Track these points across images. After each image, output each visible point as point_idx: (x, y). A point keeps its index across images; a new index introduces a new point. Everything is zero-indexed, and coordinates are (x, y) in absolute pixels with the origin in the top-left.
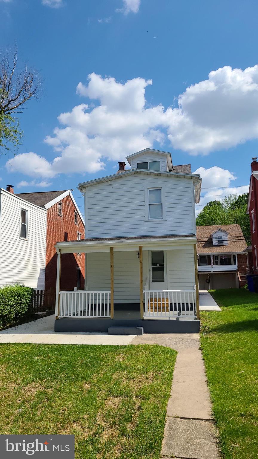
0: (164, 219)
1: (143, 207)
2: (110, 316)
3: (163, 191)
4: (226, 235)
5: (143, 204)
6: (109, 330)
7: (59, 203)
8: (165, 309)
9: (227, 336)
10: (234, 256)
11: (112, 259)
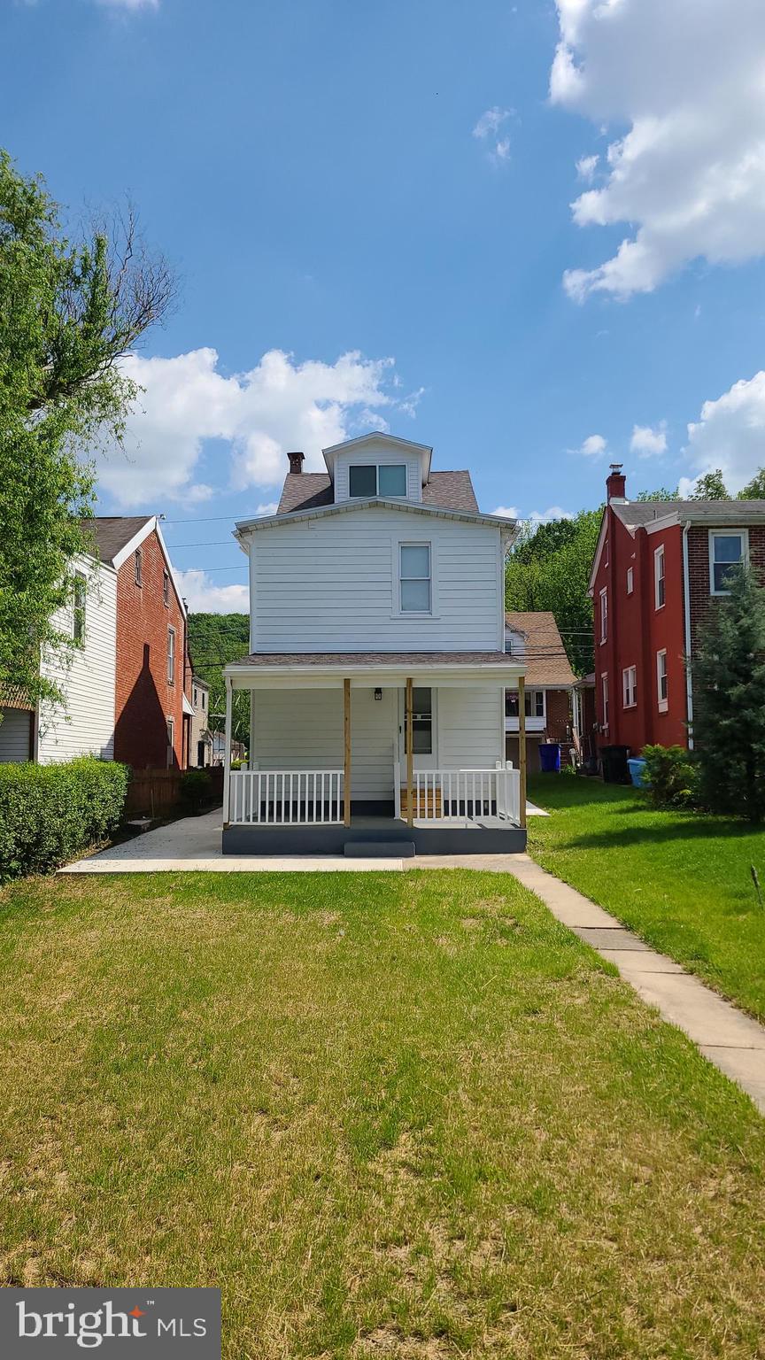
0: (434, 616)
1: (386, 586)
2: (342, 822)
3: (435, 550)
4: (520, 639)
5: (387, 577)
6: (348, 847)
7: (137, 553)
9: (585, 854)
10: (539, 695)
11: (347, 703)
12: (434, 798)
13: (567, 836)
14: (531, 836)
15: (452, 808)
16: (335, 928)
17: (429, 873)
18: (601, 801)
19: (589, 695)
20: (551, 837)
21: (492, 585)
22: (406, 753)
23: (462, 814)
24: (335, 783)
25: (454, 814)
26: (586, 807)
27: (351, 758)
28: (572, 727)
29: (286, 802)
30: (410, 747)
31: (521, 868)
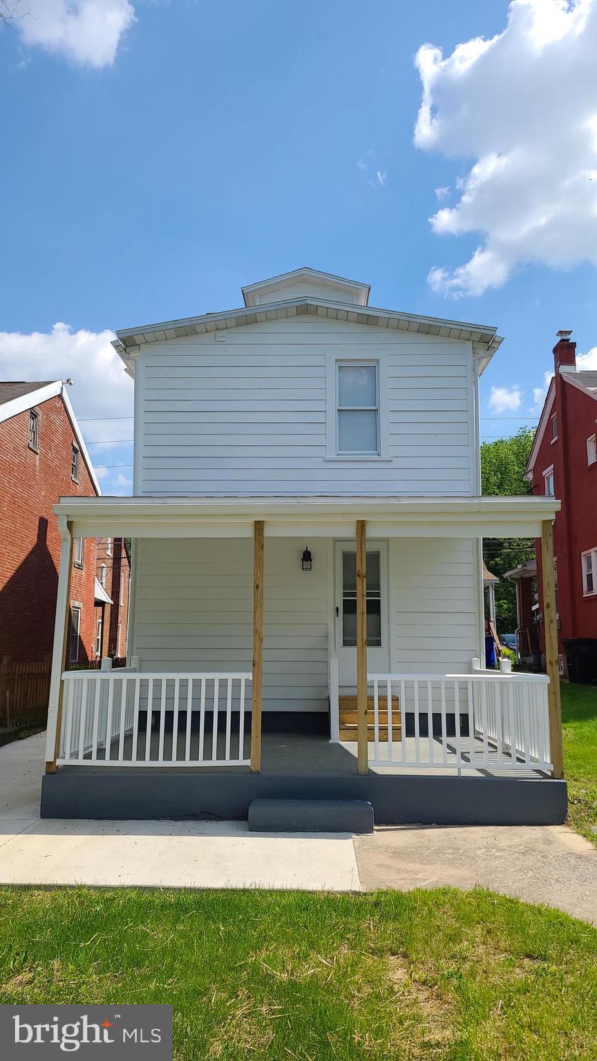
0: (384, 456)
1: (319, 418)
2: (248, 763)
3: (384, 372)
5: (319, 406)
7: (32, 413)
8: (390, 731)
11: (259, 561)
12: (390, 711)
21: (463, 417)
24: (236, 689)
27: (264, 652)
29: (167, 713)
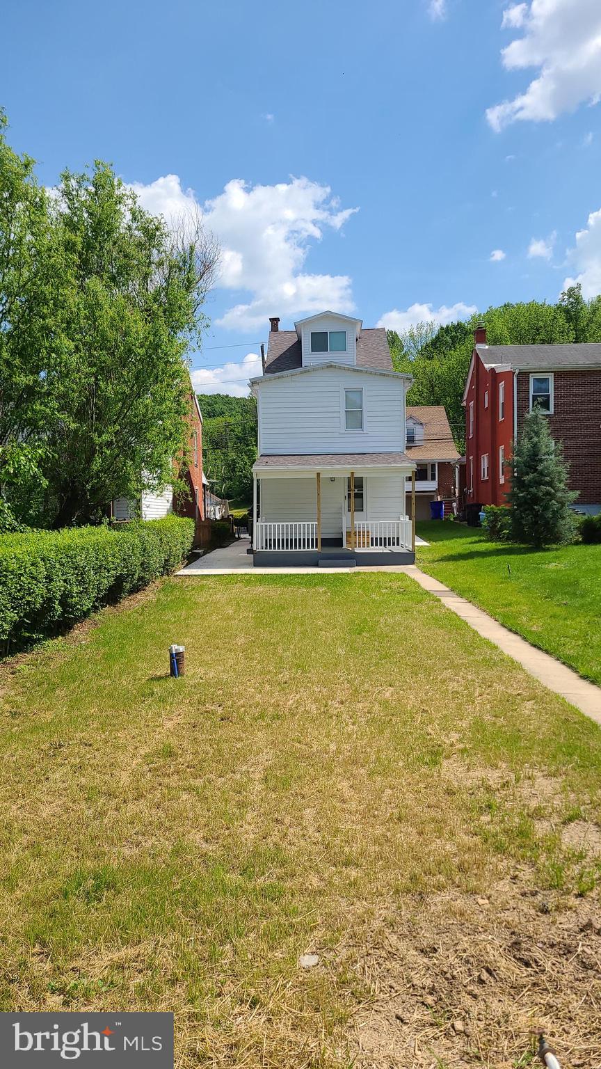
0: (365, 432)
1: (337, 415)
2: (317, 550)
3: (365, 393)
4: (420, 427)
5: (337, 409)
6: (320, 562)
10: (433, 466)
11: (319, 485)
12: (366, 536)
13: (437, 556)
14: (417, 556)
15: (374, 542)
16: (326, 593)
17: (365, 573)
18: (461, 537)
19: (464, 469)
20: (429, 557)
21: (398, 413)
22: (349, 511)
23: (381, 545)
24: (313, 528)
25: (377, 545)
26: (453, 541)
27: (321, 515)
28: (455, 487)
30: (353, 508)
31: (412, 571)
